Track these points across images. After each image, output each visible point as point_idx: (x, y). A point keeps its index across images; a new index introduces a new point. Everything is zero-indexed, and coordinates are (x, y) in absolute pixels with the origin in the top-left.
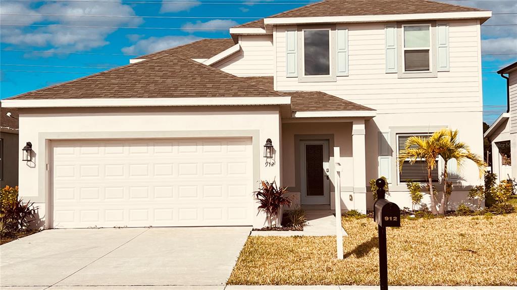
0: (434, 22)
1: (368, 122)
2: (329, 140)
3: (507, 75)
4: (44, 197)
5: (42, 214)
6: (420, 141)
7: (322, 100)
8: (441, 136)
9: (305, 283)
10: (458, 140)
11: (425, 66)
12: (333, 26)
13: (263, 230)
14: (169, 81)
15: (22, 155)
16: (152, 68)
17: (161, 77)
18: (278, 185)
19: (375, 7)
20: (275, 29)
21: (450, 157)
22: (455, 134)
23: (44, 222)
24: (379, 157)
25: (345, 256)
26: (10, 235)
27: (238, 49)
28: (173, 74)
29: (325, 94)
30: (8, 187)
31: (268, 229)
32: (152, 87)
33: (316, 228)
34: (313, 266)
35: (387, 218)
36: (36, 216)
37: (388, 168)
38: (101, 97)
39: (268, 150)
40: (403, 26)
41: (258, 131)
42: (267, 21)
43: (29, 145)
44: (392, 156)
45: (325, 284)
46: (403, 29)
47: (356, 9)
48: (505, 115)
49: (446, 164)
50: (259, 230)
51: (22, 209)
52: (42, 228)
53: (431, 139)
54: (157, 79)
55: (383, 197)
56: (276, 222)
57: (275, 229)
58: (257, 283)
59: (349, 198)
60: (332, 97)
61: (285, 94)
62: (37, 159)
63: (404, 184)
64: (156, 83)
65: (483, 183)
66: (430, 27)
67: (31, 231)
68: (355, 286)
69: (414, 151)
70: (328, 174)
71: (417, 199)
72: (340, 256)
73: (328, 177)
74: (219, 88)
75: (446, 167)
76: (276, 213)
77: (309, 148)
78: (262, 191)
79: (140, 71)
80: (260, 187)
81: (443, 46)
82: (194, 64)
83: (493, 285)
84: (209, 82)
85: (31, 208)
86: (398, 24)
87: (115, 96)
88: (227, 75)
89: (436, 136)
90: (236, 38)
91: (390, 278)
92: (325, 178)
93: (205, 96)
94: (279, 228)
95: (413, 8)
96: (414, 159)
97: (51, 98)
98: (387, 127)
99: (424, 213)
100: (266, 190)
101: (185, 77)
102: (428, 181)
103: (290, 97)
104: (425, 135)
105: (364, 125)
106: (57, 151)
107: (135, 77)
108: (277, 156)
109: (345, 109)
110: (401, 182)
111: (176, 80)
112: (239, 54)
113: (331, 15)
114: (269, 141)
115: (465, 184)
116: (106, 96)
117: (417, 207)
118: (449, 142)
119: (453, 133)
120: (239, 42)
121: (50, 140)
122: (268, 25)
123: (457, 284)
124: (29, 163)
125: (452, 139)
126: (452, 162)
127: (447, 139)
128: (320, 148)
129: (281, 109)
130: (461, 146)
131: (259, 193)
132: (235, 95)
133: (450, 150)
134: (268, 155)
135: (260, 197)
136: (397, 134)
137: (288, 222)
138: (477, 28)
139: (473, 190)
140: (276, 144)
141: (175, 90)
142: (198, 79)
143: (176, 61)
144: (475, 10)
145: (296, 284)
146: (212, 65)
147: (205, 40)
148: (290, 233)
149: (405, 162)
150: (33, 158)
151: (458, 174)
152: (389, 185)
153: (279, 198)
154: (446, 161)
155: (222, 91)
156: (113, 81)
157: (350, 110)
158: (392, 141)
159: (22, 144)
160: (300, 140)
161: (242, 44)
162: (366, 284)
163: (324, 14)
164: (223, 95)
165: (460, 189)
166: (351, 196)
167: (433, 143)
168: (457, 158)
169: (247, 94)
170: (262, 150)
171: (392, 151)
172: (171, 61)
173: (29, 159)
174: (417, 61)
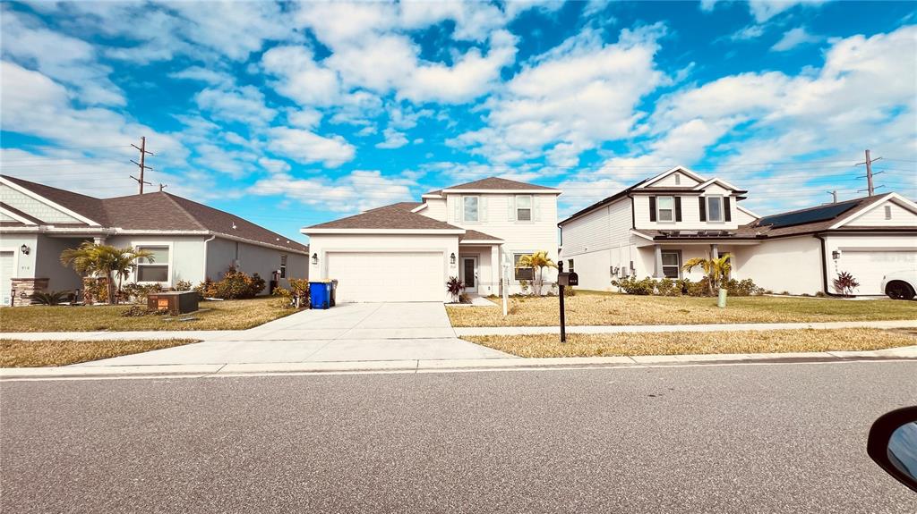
0: (533, 194)
1: (499, 246)
2: (477, 256)
3: (561, 227)
6: (528, 257)
7: (475, 234)
8: (539, 255)
12: (480, 194)
13: (450, 303)
14: (395, 220)
15: (311, 260)
18: (458, 279)
19: (501, 186)
20: (448, 196)
21: (543, 266)
22: (546, 254)
25: (508, 313)
26: (305, 305)
28: (397, 217)
29: (476, 231)
31: (452, 303)
32: (386, 223)
34: (494, 319)
38: (358, 228)
39: (452, 259)
40: (517, 196)
41: (446, 249)
42: (444, 191)
45: (506, 326)
46: (517, 198)
47: (491, 186)
49: (541, 270)
50: (447, 303)
53: (533, 257)
56: (457, 299)
57: (457, 303)
58: (470, 326)
60: (480, 233)
61: (462, 228)
62: (320, 263)
63: (518, 281)
64: (388, 221)
66: (531, 197)
71: (525, 289)
72: (505, 314)
73: (476, 277)
75: (541, 272)
76: (457, 294)
77: (466, 261)
78: (450, 282)
79: (377, 215)
80: (448, 280)
81: (538, 207)
82: (407, 212)
84: (419, 221)
86: (515, 194)
87: (366, 227)
89: (537, 254)
93: (419, 229)
95: (521, 187)
96: (523, 267)
97: (330, 228)
98: (509, 249)
100: (452, 281)
103: (464, 230)
104: (530, 254)
105: (497, 248)
106: (331, 258)
107: (375, 218)
108: (457, 263)
109: (487, 239)
110: (516, 280)
111: (399, 220)
112: (428, 207)
113: (479, 189)
114: (453, 254)
116: (361, 228)
117: (525, 293)
118: (543, 258)
120: (427, 202)
122: (445, 193)
124: (315, 264)
125: (545, 256)
126: (544, 269)
130: (548, 260)
131: (448, 283)
132: (435, 228)
133: (544, 262)
134: (453, 262)
135: (449, 285)
136: (514, 254)
138: (555, 197)
139: (553, 284)
140: (457, 256)
141: (400, 225)
142: (412, 220)
143: (397, 211)
144: (553, 189)
145: (492, 326)
146: (416, 213)
148: (464, 305)
149: (519, 269)
150: (318, 262)
151: (547, 275)
153: (458, 286)
154: (541, 268)
155: (426, 226)
156: (363, 220)
157: (490, 240)
158: (511, 258)
159: (311, 254)
161: (429, 203)
163: (475, 188)
164: (428, 228)
166: (489, 287)
168: (547, 266)
172: (394, 210)
173: (315, 262)
174: (524, 215)
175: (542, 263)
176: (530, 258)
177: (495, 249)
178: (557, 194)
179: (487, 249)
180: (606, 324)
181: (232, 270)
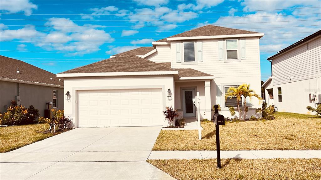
0: (239, 38)
1: (211, 81)
2: (195, 89)
3: (271, 61)
4: (75, 115)
5: (74, 122)
6: (234, 89)
7: (192, 72)
8: (243, 87)
9: (185, 150)
10: (250, 89)
11: (236, 57)
12: (196, 40)
13: (167, 127)
14: (127, 65)
15: (65, 97)
16: (119, 59)
17: (124, 63)
18: (173, 109)
19: (214, 32)
20: (171, 42)
21: (247, 96)
22: (249, 86)
23: (75, 125)
24: (217, 96)
25: (202, 138)
26: (61, 130)
27: (156, 51)
28: (129, 62)
29: (193, 70)
30: (59, 110)
31: (169, 127)
32: (120, 67)
33: (190, 126)
34: (189, 142)
35: (219, 122)
36: (71, 123)
37: (220, 101)
38: (98, 72)
39: (169, 94)
40: (226, 40)
41: (164, 86)
42: (168, 39)
43: (68, 93)
44: (222, 95)
45: (194, 150)
46: (226, 41)
47: (206, 33)
48: (271, 78)
49: (245, 99)
50: (165, 128)
51: (66, 120)
52: (74, 128)
53: (239, 88)
54: (121, 64)
55: (218, 113)
56: (173, 124)
57: (172, 127)
58: (165, 150)
59: (204, 114)
60: (196, 71)
61: (176, 70)
62: (71, 98)
63: (227, 108)
64: (121, 66)
65: (261, 107)
66: (238, 40)
67: (69, 129)
68: (206, 151)
69: (231, 93)
70: (195, 103)
71: (233, 114)
72: (200, 138)
73: (195, 105)
74: (148, 68)
75: (245, 100)
76: (173, 121)
77: (186, 93)
78: (166, 111)
79: (115, 61)
80: (166, 110)
81: (243, 48)
82: (137, 57)
83: (265, 150)
84: (144, 65)
85: (69, 119)
86: (224, 39)
87: (104, 71)
88: (151, 62)
89: (241, 87)
90: (155, 46)
91: (221, 147)
92: (193, 105)
93: (142, 71)
94: (174, 127)
95: (230, 32)
96: (231, 97)
97: (77, 73)
98: (220, 83)
99: (236, 120)
100: (168, 110)
101: (133, 63)
102: (237, 106)
103: (178, 71)
104: (236, 87)
105: (210, 83)
106: (80, 95)
107: (112, 63)
108: (173, 96)
109: (202, 76)
110: (226, 106)
111: (130, 64)
112: (156, 53)
113: (195, 36)
114: (169, 90)
115: (253, 107)
116: (100, 72)
117: (233, 117)
118: (246, 89)
119: (248, 86)
120: (156, 48)
121: (77, 91)
122: (168, 41)
123: (250, 150)
124: (68, 100)
125: (247, 88)
126: (248, 98)
127: (245, 88)
128: (191, 92)
129: (174, 76)
130: (251, 91)
131: (165, 112)
132: (155, 70)
133: (247, 93)
134: (169, 96)
135: (166, 114)
136: (224, 86)
137: (177, 124)
138: (257, 40)
139: (257, 110)
140: (172, 91)
141: (129, 69)
142: (139, 64)
143: (129, 57)
144: (257, 33)
145: (181, 150)
146: (145, 58)
147: (142, 47)
148: (179, 129)
149: (228, 98)
150: (70, 98)
151: (251, 103)
152: (221, 108)
153: (174, 114)
154: (245, 98)
155: (149, 69)
156: (103, 65)
157: (204, 76)
158: (222, 89)
159: (65, 92)
160: (183, 89)
161: (157, 48)
162: (211, 150)
163: (192, 36)
164: (149, 71)
165: (252, 109)
166: (205, 113)
167: (239, 90)
168: (250, 96)
169: (160, 70)
170: (166, 93)
171: (222, 94)
172: (128, 56)
173: (68, 98)
174: (232, 55)
175: (246, 94)
176: (235, 90)
177: (207, 84)
178: (260, 37)
179: (201, 83)
180: (274, 149)
181: (14, 104)
